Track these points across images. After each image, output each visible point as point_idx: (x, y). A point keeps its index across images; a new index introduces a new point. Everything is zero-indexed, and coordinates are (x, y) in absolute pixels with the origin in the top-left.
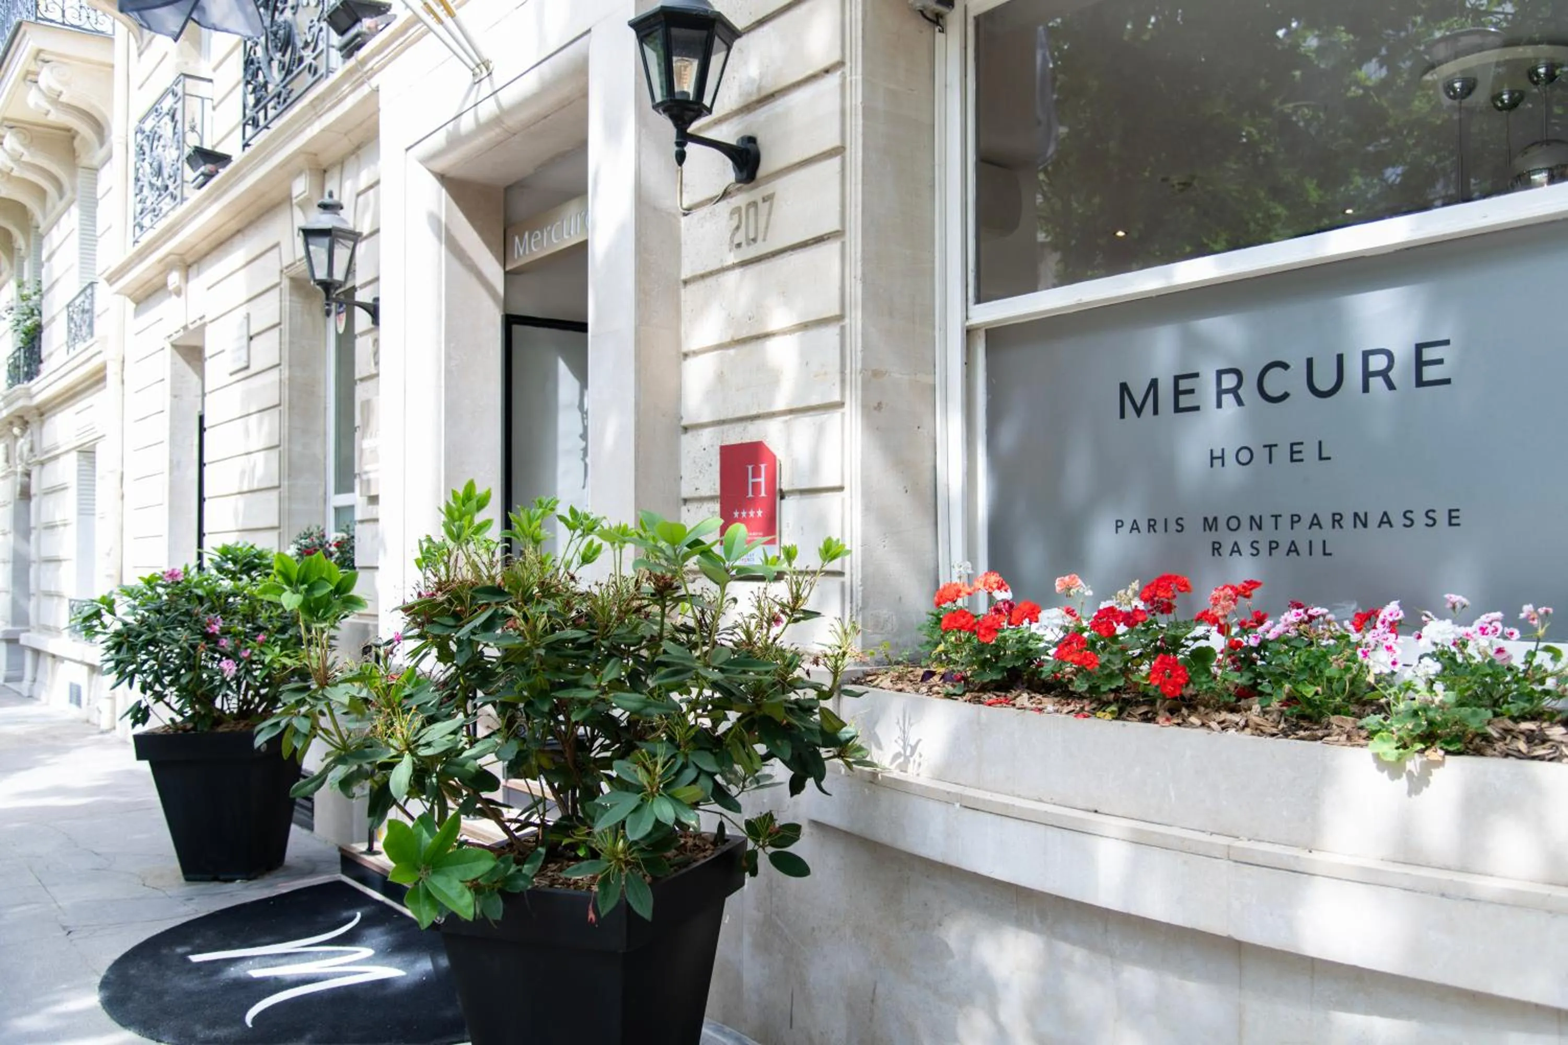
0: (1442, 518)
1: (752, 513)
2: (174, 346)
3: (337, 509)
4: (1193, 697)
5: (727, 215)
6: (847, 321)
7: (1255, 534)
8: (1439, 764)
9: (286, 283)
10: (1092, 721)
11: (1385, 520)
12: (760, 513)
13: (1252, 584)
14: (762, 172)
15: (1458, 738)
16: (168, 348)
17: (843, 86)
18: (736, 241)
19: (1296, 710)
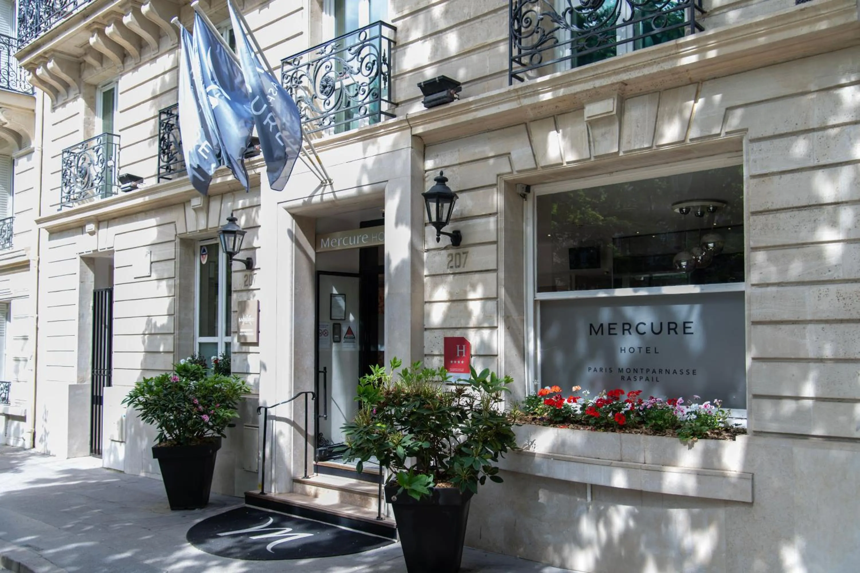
0: (691, 372)
1: (459, 362)
2: (82, 257)
3: (200, 344)
4: (626, 425)
5: (446, 256)
6: (499, 299)
7: (635, 374)
8: (696, 441)
9: (178, 240)
10: (596, 432)
11: (675, 372)
12: (462, 362)
13: (640, 391)
14: (462, 243)
15: (700, 434)
16: (79, 258)
17: (497, 221)
18: (450, 265)
19: (656, 428)
